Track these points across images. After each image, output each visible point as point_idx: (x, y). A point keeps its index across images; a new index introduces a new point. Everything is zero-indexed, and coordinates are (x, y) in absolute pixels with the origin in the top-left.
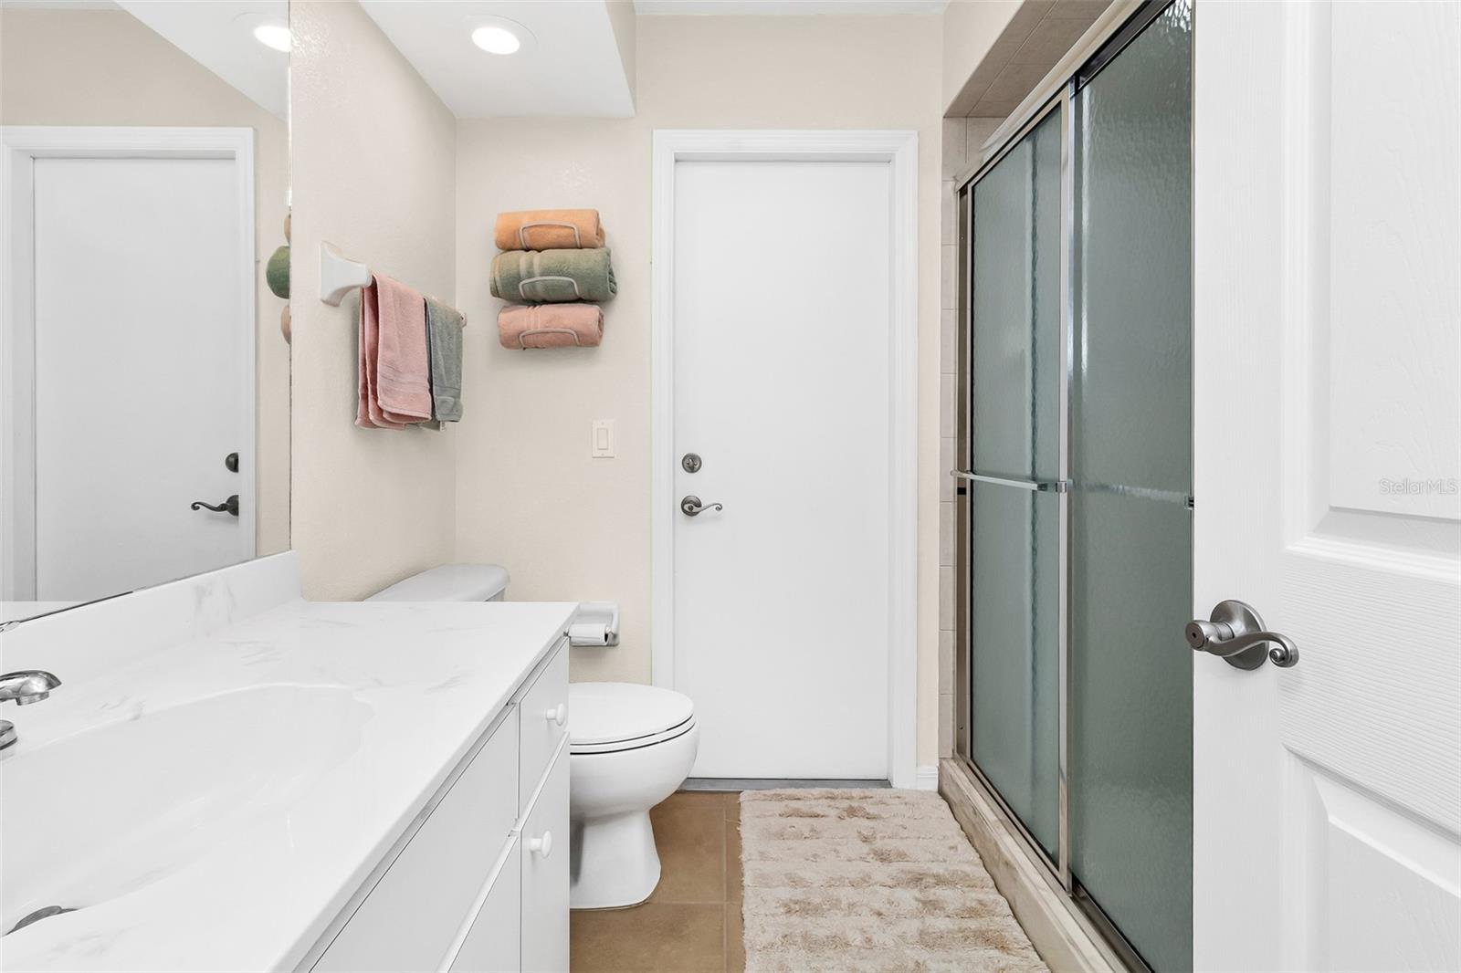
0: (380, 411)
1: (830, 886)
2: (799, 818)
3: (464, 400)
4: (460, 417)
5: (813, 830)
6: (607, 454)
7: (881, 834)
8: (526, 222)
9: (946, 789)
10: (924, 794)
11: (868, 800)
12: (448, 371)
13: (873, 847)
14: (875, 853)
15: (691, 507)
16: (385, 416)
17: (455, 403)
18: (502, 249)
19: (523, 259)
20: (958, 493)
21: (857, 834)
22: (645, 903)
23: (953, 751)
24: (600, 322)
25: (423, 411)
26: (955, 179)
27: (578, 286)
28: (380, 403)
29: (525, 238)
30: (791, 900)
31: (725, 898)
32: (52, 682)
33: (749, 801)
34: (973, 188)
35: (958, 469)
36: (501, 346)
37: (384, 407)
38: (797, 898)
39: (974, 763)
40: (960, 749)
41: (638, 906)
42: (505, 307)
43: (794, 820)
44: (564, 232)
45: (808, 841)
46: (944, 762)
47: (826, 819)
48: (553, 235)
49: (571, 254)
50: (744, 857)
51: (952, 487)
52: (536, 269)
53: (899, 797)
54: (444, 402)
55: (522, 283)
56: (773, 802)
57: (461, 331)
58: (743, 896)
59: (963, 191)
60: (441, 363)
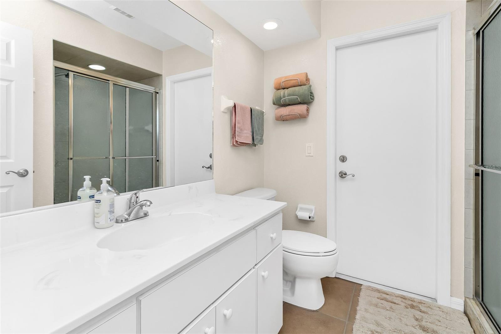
0: (237, 142)
1: (394, 332)
2: (386, 302)
3: (264, 137)
4: (263, 143)
5: (391, 308)
6: (310, 155)
7: (426, 320)
8: (283, 80)
9: (468, 312)
10: (454, 311)
11: (422, 304)
12: (259, 129)
13: (420, 323)
14: (420, 326)
15: (343, 175)
16: (238, 143)
17: (261, 139)
18: (276, 89)
19: (282, 92)
20: (476, 175)
21: (413, 316)
22: (316, 311)
23: (473, 296)
24: (308, 110)
25: (249, 141)
26: (474, 29)
27: (299, 98)
28: (236, 139)
29: (283, 85)
30: (374, 330)
31: (347, 320)
32: (151, 203)
33: (365, 289)
34: (483, 32)
35: (476, 164)
36: (276, 121)
37: (237, 141)
38: (378, 331)
39: (484, 304)
40: (476, 294)
41: (314, 311)
42: (278, 108)
43: (383, 302)
44: (294, 81)
45: (388, 312)
46: (468, 300)
47: (399, 306)
48: (292, 83)
49: (297, 89)
50: (358, 308)
51: (472, 172)
52: (286, 94)
53: (439, 308)
54: (257, 138)
55: (281, 100)
56: (376, 293)
57: (263, 117)
58: (355, 322)
59: (478, 34)
60: (256, 126)
